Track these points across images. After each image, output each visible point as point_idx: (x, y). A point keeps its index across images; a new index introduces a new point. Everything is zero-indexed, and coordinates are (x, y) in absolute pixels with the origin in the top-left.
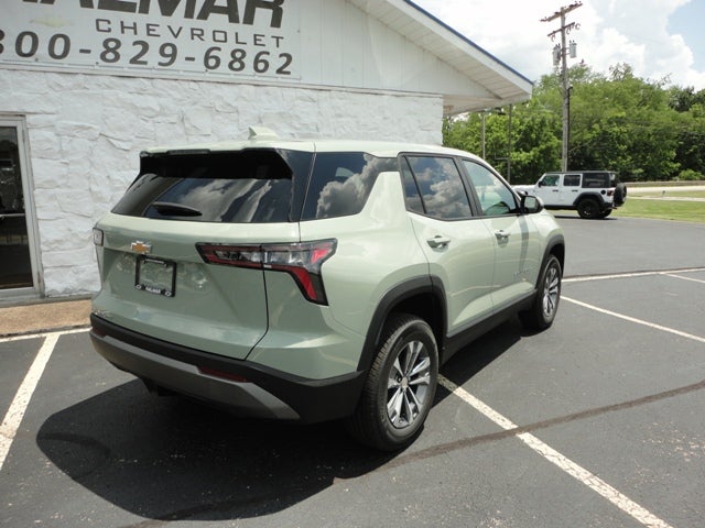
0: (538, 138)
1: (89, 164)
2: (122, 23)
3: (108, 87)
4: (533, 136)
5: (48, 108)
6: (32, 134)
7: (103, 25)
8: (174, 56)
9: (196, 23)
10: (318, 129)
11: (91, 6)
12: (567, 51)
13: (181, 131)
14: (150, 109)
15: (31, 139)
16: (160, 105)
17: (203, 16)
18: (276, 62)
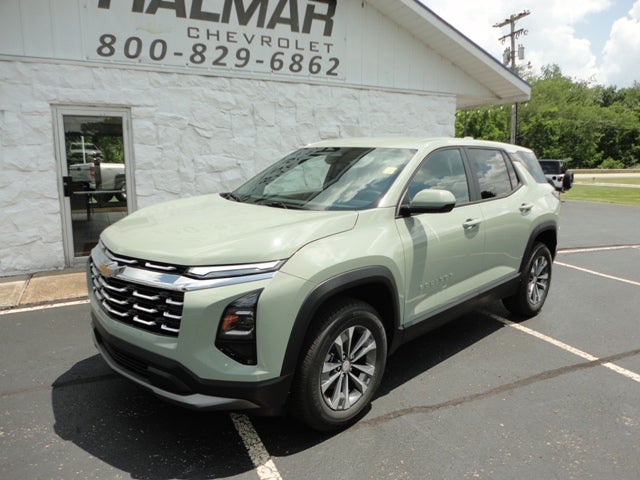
0: (481, 129)
1: (178, 149)
2: (208, 31)
3: (196, 85)
4: (478, 127)
5: (150, 102)
6: (136, 123)
7: (193, 33)
8: (247, 59)
9: (265, 31)
10: (358, 123)
11: (184, 16)
12: (516, 54)
13: (251, 122)
14: (228, 103)
15: (134, 127)
16: (236, 100)
17: (271, 26)
18: (326, 65)
